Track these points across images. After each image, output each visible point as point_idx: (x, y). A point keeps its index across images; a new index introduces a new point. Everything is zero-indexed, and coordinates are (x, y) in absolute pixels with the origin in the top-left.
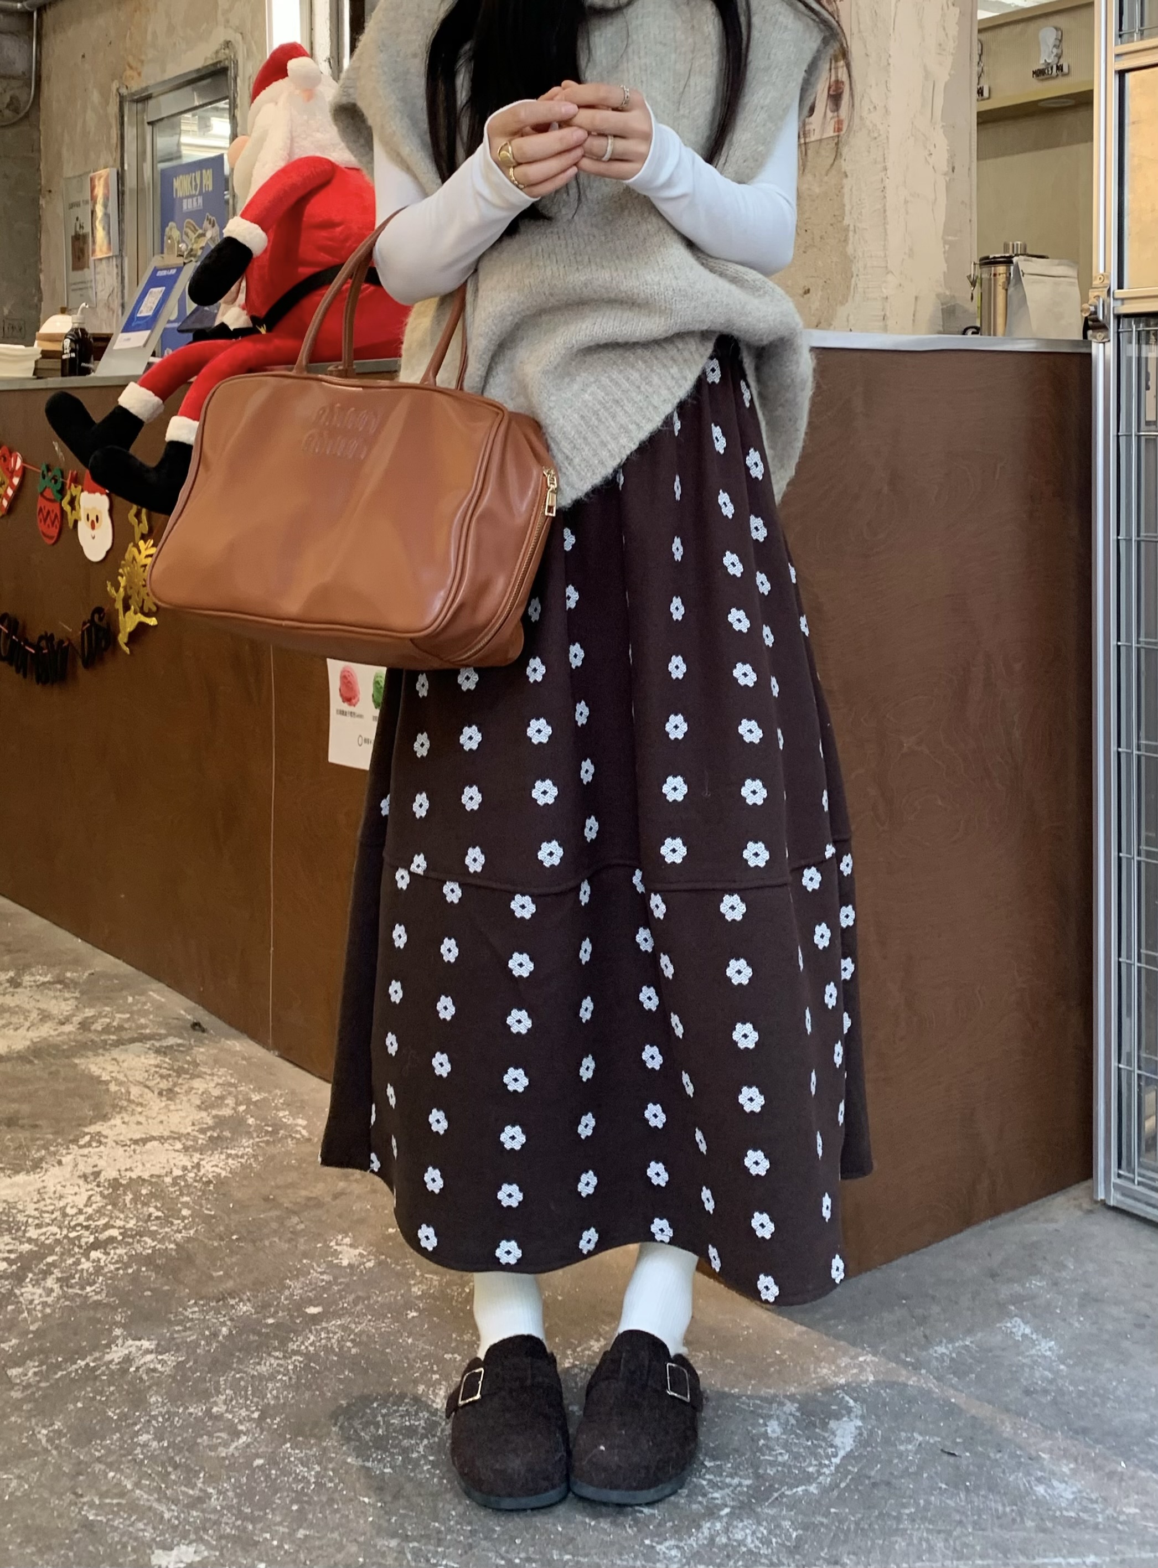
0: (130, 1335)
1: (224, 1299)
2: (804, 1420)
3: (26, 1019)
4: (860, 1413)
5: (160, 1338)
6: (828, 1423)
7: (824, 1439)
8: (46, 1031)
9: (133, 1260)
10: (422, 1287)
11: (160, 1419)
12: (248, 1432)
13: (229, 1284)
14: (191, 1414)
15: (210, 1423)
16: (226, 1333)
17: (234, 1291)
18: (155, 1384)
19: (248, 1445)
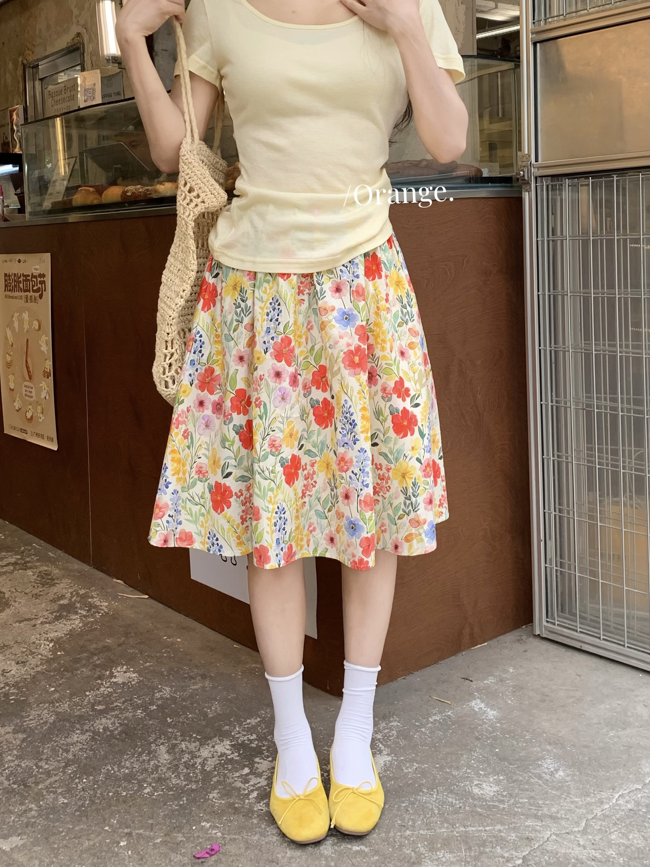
1: (53, 703)
4: (386, 753)
5: (16, 725)
9: (7, 684)
10: (161, 693)
11: (10, 769)
12: (57, 774)
13: (57, 695)
14: (27, 766)
15: (37, 770)
16: (52, 721)
17: (58, 699)
18: (10, 750)
19: (56, 781)
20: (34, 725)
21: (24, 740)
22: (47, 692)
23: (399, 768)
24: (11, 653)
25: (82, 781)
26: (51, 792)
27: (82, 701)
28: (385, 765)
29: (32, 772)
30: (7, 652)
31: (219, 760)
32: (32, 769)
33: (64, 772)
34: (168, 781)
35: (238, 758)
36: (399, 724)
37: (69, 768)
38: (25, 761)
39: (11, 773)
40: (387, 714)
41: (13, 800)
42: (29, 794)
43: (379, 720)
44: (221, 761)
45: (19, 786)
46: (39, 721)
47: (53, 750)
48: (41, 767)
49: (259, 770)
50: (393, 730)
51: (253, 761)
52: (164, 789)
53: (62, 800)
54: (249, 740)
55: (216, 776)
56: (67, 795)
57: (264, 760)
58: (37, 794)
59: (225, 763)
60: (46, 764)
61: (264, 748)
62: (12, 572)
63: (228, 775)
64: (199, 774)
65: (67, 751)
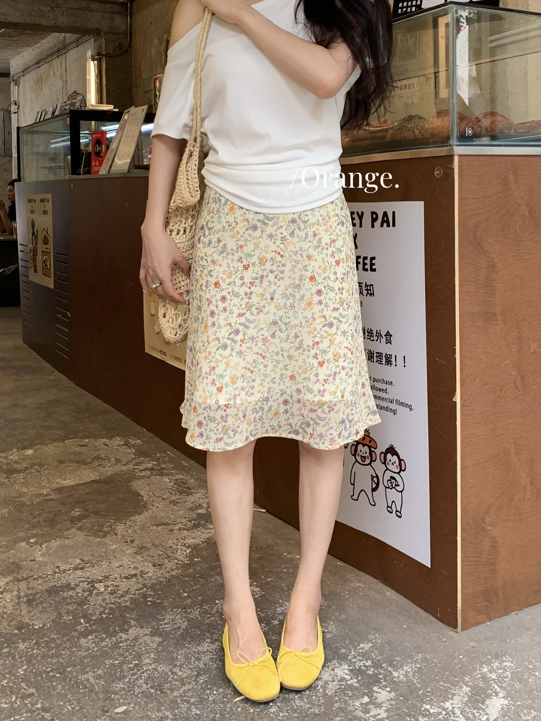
0: (139, 625)
1: (185, 608)
2: (473, 697)
3: (109, 462)
4: (502, 696)
5: (153, 627)
6: (485, 700)
7: (483, 710)
8: (118, 468)
9: (145, 585)
10: (282, 608)
11: (148, 672)
12: (190, 683)
13: (189, 601)
14: (163, 671)
15: (172, 676)
16: (184, 627)
17: (191, 605)
18: (147, 653)
19: (189, 690)
20: (169, 629)
21: (160, 644)
22: (180, 597)
23: (517, 713)
24: (149, 555)
25: (213, 692)
26: (185, 701)
27: (212, 610)
28: (503, 709)
29: (168, 678)
30: (144, 554)
31: (339, 685)
32: (168, 674)
33: (196, 681)
34: (292, 702)
35: (357, 685)
36: (512, 665)
37: (200, 677)
38: (161, 666)
39: (149, 677)
40: (500, 653)
41: (151, 705)
42: (165, 700)
43: (492, 658)
44: (341, 685)
45: (156, 691)
46: (173, 626)
47: (186, 657)
48: (175, 674)
49: (378, 700)
50: (507, 671)
51: (372, 690)
52: (288, 710)
53: (195, 711)
54: (365, 666)
55: (337, 702)
56: (200, 706)
57: (383, 689)
58: (172, 702)
59: (345, 689)
60: (180, 670)
61: (381, 676)
62: (149, 477)
63: (349, 702)
64: (321, 698)
65: (199, 659)
